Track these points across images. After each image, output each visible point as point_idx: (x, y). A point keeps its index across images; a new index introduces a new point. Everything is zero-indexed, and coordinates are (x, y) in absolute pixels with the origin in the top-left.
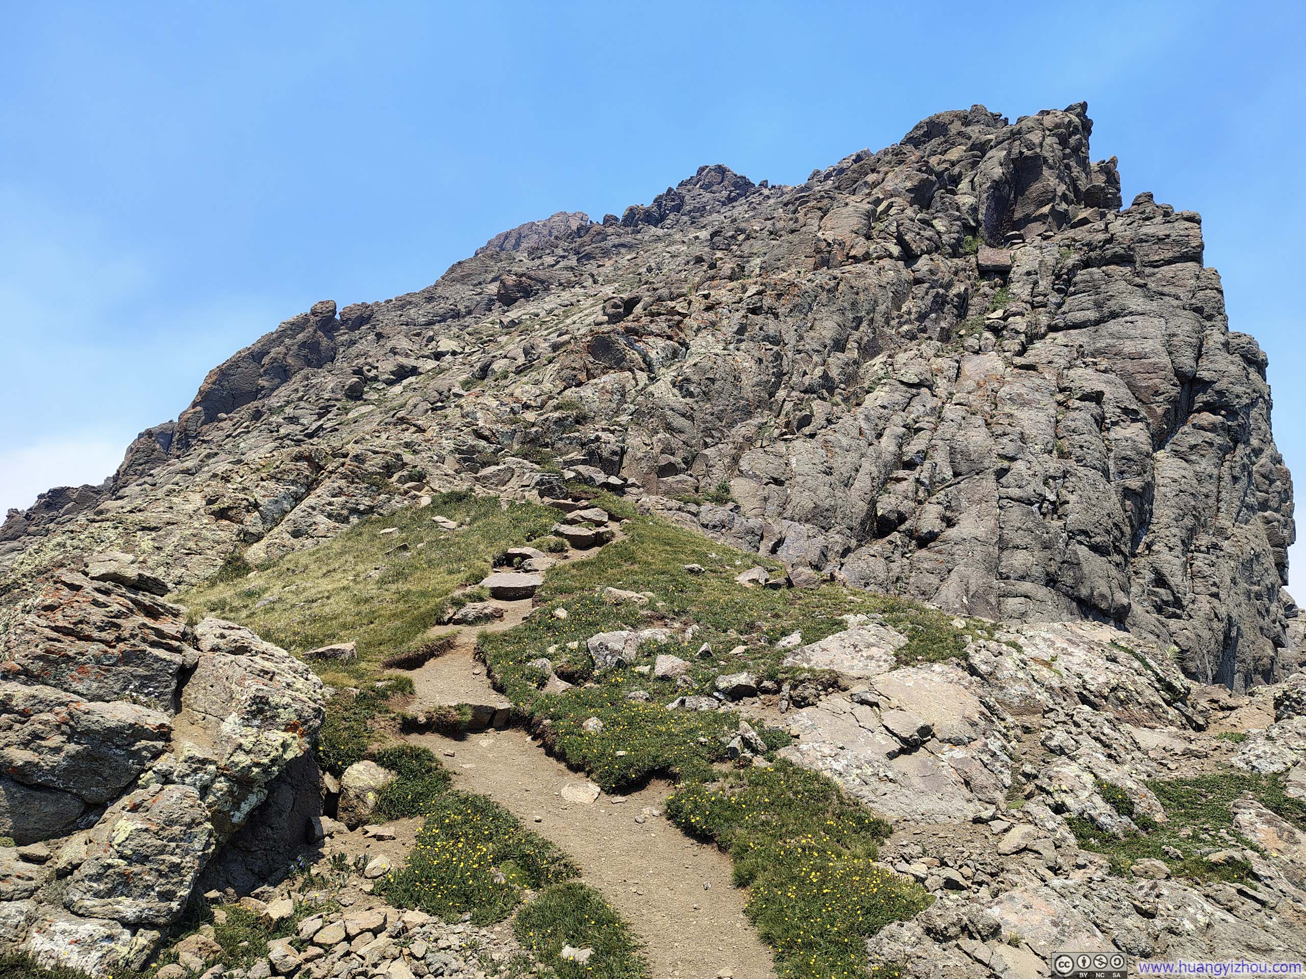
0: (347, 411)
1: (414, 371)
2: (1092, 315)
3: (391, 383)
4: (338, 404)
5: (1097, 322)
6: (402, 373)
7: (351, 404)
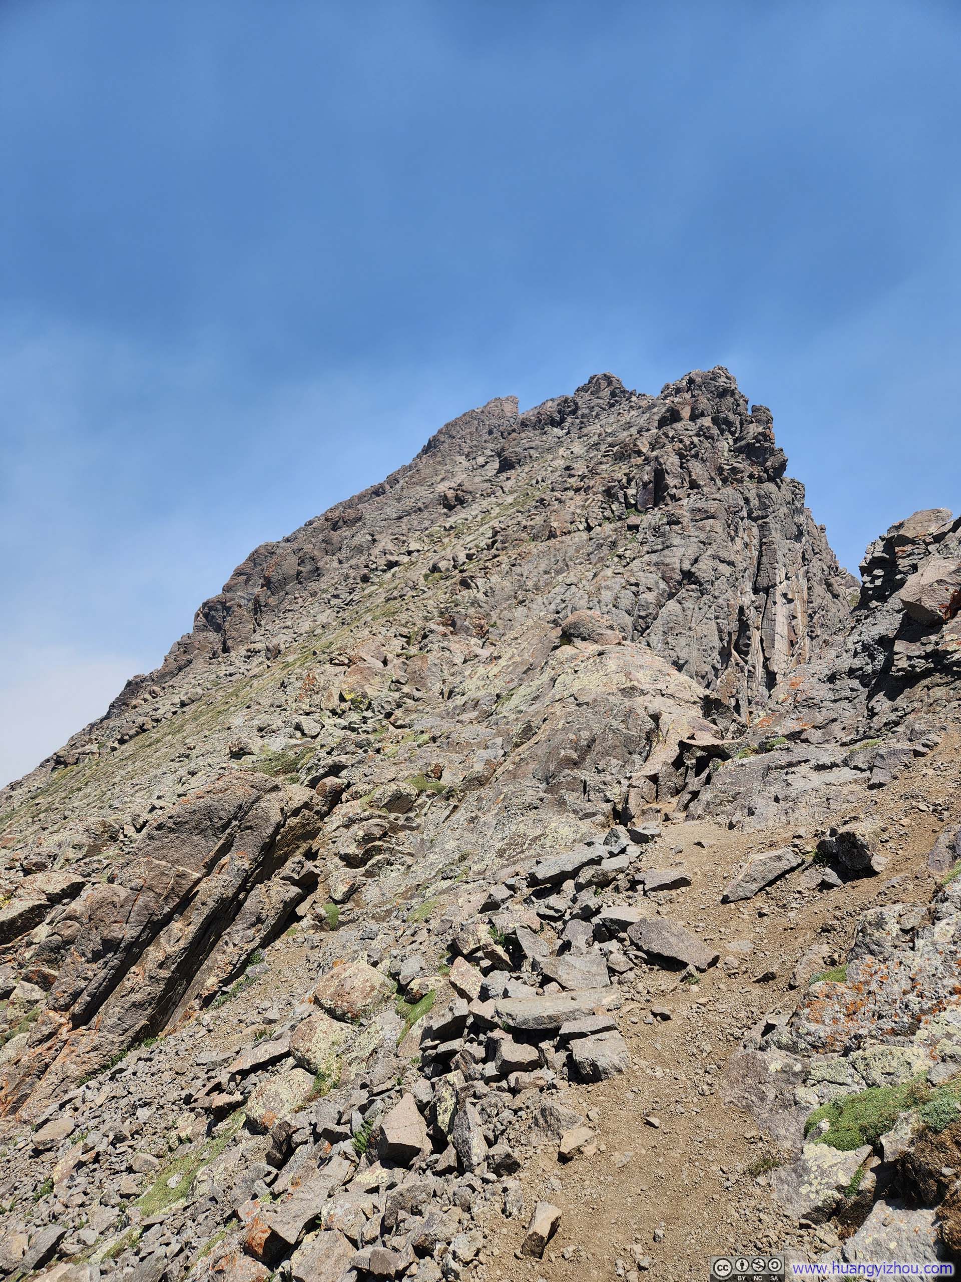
0: (364, 590)
1: (396, 564)
2: (660, 547)
3: (384, 571)
4: (359, 586)
5: (662, 550)
6: (391, 565)
7: (365, 585)
